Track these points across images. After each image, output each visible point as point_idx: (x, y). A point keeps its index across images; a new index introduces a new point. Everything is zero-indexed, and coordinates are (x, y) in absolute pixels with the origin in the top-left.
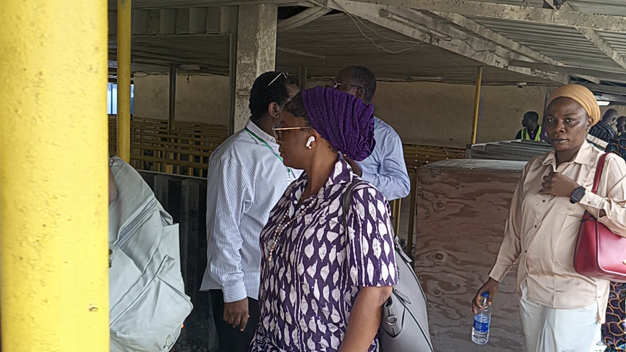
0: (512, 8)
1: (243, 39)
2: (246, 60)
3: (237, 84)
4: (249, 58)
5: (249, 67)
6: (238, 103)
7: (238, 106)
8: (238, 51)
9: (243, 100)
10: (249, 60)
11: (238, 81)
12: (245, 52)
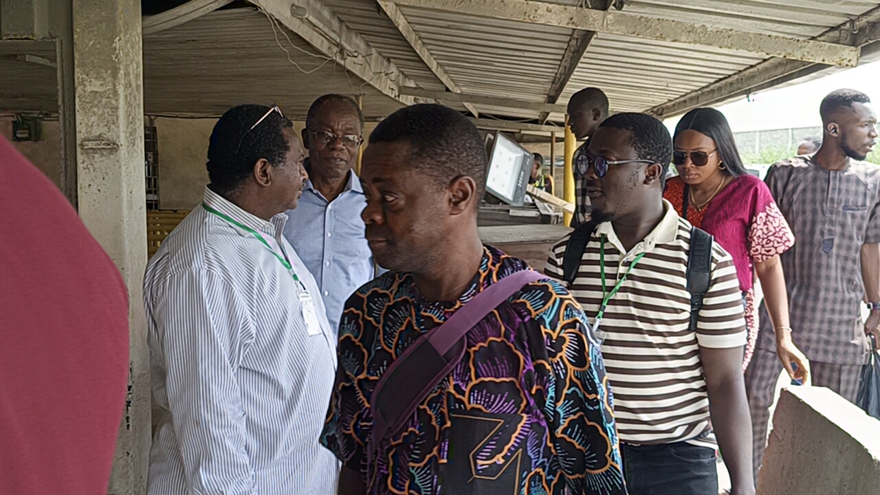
0: (548, 7)
1: (87, 49)
2: (94, 86)
3: (77, 130)
4: (102, 82)
5: (103, 97)
6: (83, 163)
7: (85, 169)
8: (77, 70)
9: (94, 156)
10: (102, 85)
11: (81, 123)
12: (91, 72)
